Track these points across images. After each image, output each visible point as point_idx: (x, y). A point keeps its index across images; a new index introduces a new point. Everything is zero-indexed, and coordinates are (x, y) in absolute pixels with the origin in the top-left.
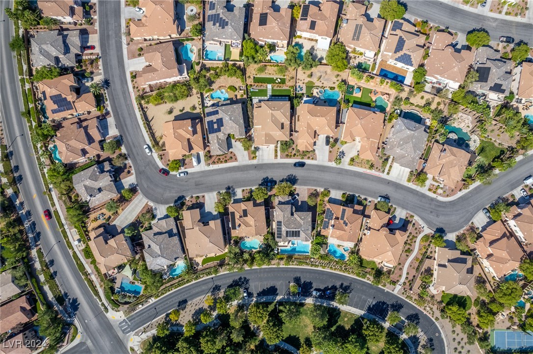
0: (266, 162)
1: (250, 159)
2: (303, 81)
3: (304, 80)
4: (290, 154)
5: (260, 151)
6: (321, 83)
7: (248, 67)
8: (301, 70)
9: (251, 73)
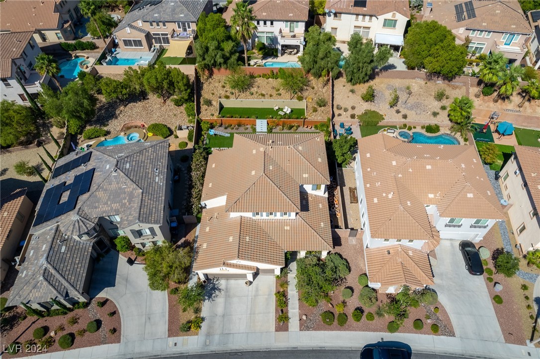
0: (238, 343)
1: (172, 333)
2: (350, 112)
3: (353, 108)
4: (338, 310)
5: (220, 299)
6: (400, 115)
7: (208, 79)
8: (344, 86)
9: (213, 94)
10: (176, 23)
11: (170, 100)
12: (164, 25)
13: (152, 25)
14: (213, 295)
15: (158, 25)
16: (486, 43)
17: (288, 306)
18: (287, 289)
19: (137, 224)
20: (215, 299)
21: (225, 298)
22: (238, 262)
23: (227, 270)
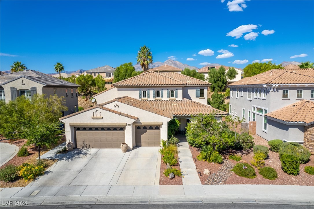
10: (106, 73)
11: (90, 99)
14: (75, 157)
15: (95, 75)
17: (179, 166)
18: (177, 155)
19: (21, 78)
20: (76, 159)
21: (90, 159)
22: (117, 106)
23: (101, 117)
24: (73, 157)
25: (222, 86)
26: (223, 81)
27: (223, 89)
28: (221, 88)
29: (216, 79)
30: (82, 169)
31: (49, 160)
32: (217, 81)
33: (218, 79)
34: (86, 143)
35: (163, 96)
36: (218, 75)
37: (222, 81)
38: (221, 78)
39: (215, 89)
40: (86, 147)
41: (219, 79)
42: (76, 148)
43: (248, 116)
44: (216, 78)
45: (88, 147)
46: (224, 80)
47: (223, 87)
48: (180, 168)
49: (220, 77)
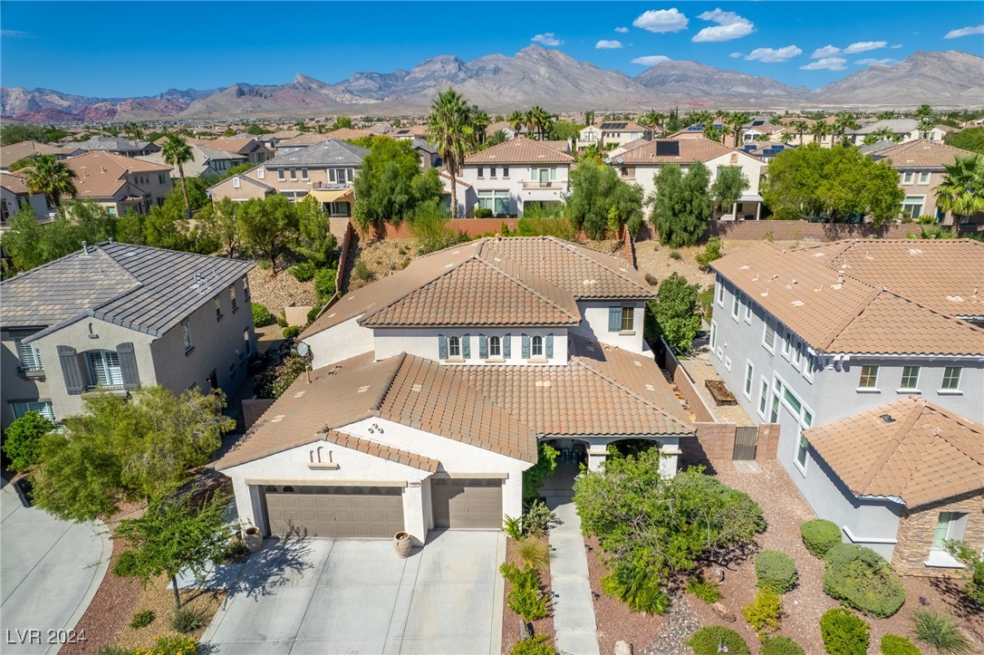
5: (293, 590)
7: (373, 242)
8: (656, 250)
9: (379, 263)
10: (328, 170)
11: (286, 271)
12: (305, 175)
13: (282, 176)
14: (271, 579)
15: (293, 176)
16: (925, 195)
17: (552, 617)
18: (546, 568)
19: (84, 320)
20: (274, 590)
21: (312, 589)
22: (376, 430)
23: (334, 464)
24: (265, 578)
25: (696, 227)
26: (700, 214)
27: (698, 238)
28: (691, 234)
29: (676, 207)
30: (294, 632)
31: (202, 593)
32: (680, 212)
33: (685, 207)
34: (296, 524)
35: (510, 351)
36: (687, 194)
37: (696, 213)
38: (693, 204)
39: (674, 236)
40: (298, 533)
41: (689, 205)
42: (268, 535)
43: (761, 394)
44: (678, 202)
45: (302, 534)
46: (702, 210)
47: (700, 232)
48: (552, 626)
49: (691, 202)
